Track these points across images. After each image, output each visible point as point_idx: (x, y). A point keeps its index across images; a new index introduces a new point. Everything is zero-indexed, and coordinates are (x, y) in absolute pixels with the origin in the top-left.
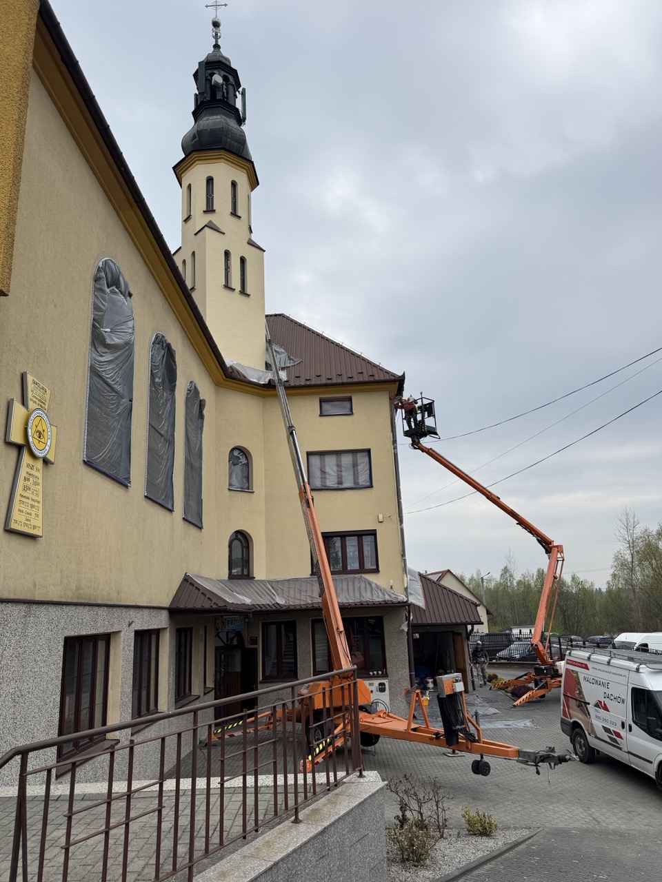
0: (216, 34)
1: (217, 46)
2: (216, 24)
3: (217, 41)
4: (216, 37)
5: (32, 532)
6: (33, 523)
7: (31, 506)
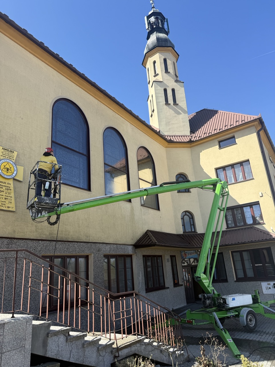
5: (7, 209)
6: (7, 205)
7: (6, 199)
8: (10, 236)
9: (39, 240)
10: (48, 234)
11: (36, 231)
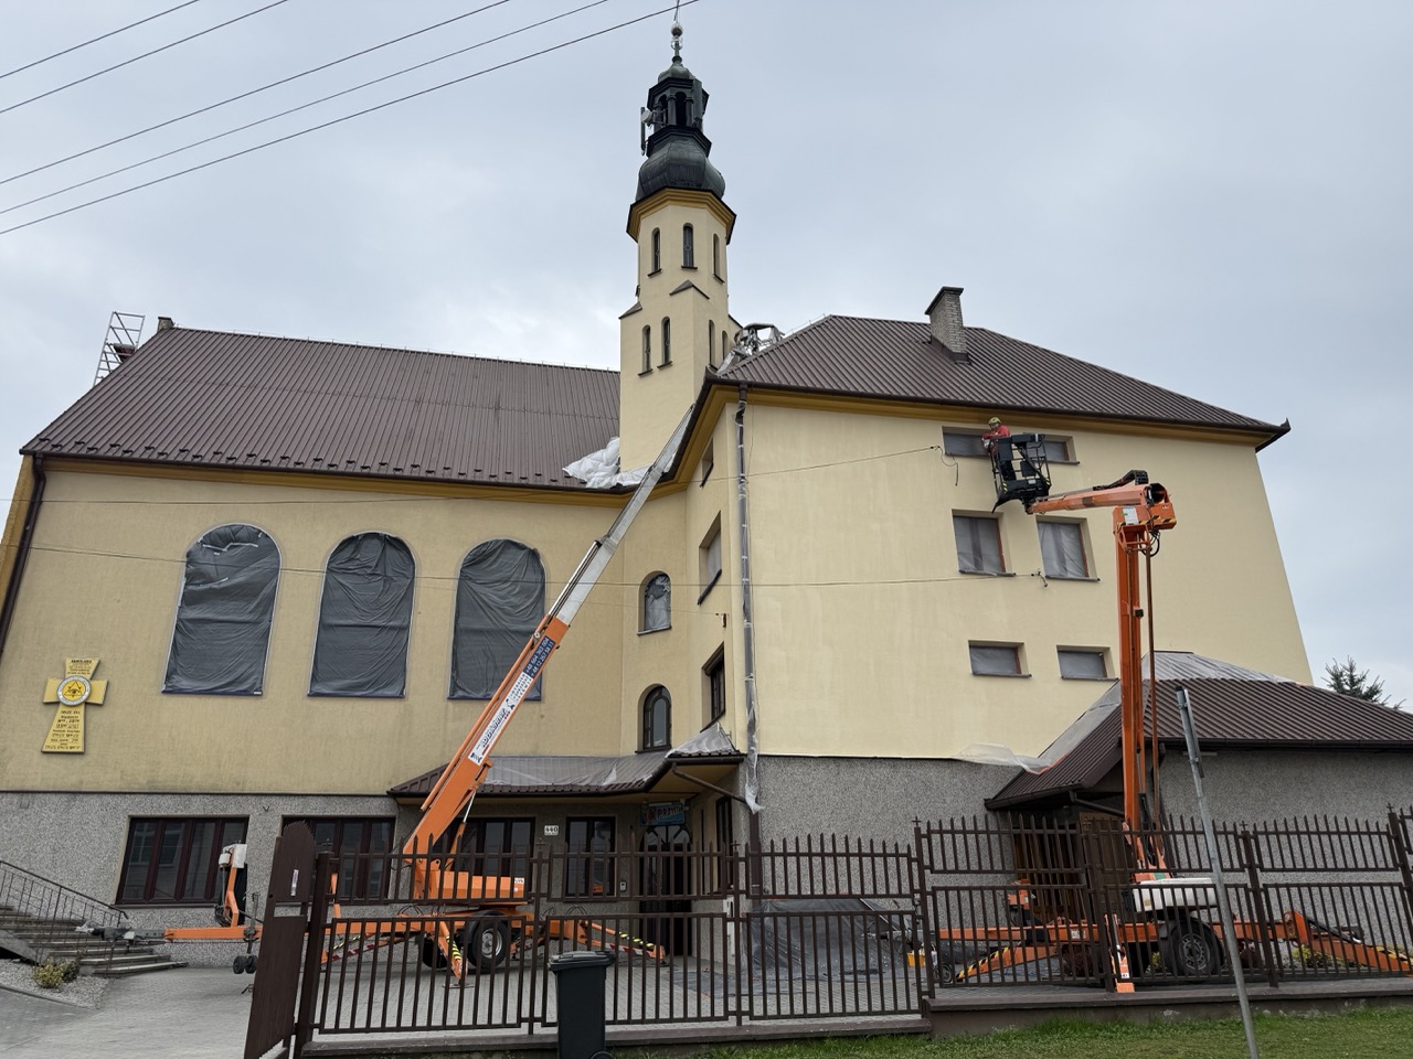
0: (677, 44)
1: (677, 59)
2: (677, 32)
3: (677, 52)
4: (677, 47)
5: (69, 750)
6: (69, 745)
7: (68, 736)
8: (73, 789)
9: (126, 793)
10: (145, 782)
11: (122, 778)
